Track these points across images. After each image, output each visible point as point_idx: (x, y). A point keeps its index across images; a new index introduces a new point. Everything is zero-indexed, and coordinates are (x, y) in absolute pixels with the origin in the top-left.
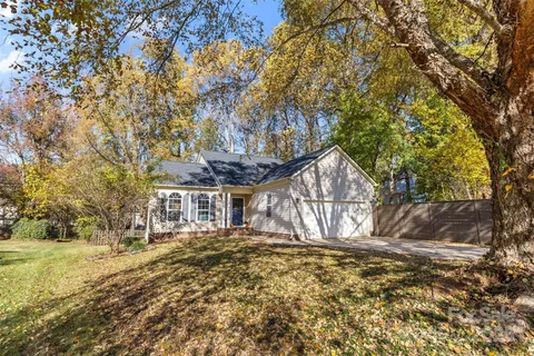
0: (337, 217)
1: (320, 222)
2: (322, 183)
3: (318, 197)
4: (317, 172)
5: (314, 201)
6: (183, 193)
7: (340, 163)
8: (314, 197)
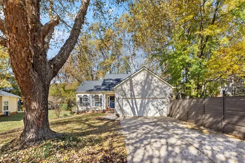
0: (143, 106)
1: (133, 109)
2: (134, 89)
3: (131, 96)
4: (131, 84)
5: (129, 98)
6: (88, 95)
7: (148, 77)
8: (129, 96)
